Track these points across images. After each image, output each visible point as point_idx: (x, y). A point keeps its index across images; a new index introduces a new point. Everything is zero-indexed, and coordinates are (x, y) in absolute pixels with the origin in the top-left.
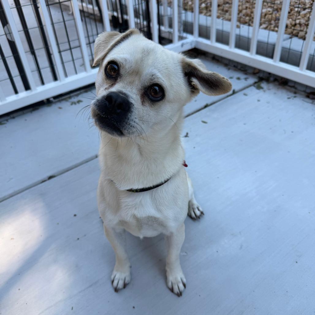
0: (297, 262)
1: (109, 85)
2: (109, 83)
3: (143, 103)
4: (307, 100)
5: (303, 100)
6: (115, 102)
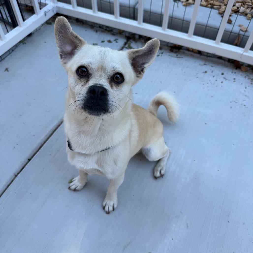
0: (229, 222)
1: (84, 82)
2: (83, 81)
3: (112, 87)
4: (172, 54)
5: (169, 55)
6: (98, 92)
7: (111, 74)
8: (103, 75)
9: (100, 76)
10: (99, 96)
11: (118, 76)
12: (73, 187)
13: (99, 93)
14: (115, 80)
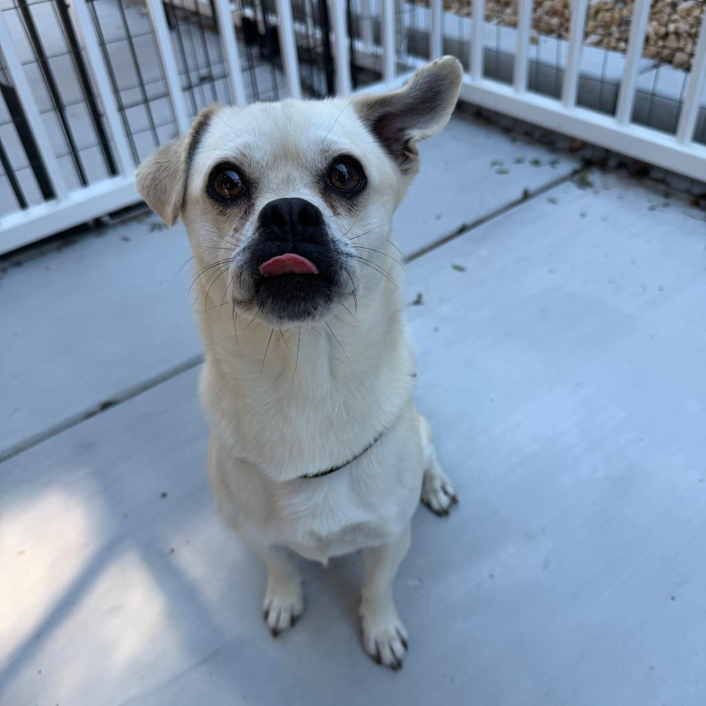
0: (673, 598)
1: (239, 218)
2: (236, 215)
4: (694, 211)
5: (685, 213)
6: (291, 215)
7: (321, 165)
8: (296, 174)
9: (288, 181)
10: (299, 227)
11: (343, 168)
12: (284, 622)
13: (296, 218)
14: (338, 184)
